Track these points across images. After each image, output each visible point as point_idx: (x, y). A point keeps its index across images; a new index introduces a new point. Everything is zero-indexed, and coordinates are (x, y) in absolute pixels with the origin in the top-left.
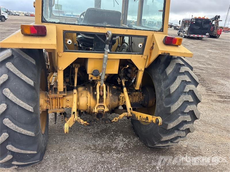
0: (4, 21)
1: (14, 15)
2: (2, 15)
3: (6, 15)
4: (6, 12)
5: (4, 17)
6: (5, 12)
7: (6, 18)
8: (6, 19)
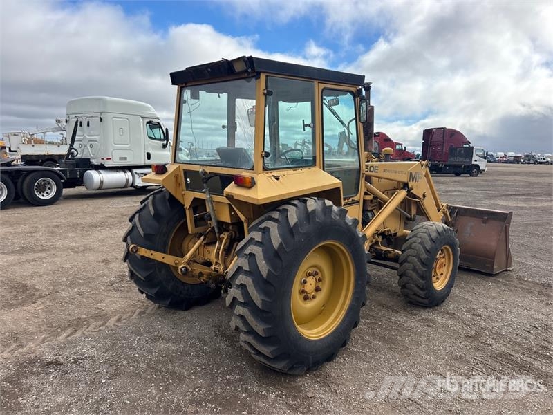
0: (476, 176)
1: (540, 163)
2: (473, 163)
3: (483, 165)
4: (485, 158)
5: (477, 167)
6: (482, 157)
7: (481, 169)
8: (480, 171)
